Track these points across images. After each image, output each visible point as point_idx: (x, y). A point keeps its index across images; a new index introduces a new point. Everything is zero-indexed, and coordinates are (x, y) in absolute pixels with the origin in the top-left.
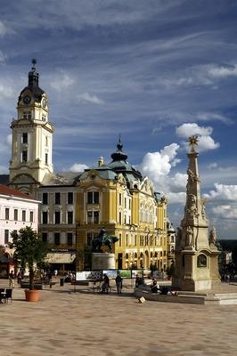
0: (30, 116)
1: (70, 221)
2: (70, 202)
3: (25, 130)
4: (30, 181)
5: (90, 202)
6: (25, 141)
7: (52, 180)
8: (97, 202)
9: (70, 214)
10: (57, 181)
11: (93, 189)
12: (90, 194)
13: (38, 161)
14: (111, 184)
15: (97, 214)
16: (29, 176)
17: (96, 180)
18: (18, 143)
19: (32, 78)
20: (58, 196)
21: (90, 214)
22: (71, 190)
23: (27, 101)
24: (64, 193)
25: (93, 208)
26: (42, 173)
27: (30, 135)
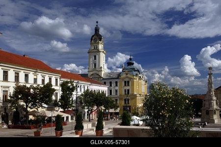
0: (97, 48)
1: (116, 94)
2: (117, 85)
3: (95, 54)
4: (98, 76)
5: (125, 85)
6: (95, 59)
7: (107, 76)
8: (128, 85)
9: (116, 91)
10: (110, 76)
11: (127, 80)
12: (125, 82)
13: (101, 67)
14: (135, 77)
15: (128, 90)
16: (98, 74)
17: (129, 76)
18: (92, 59)
19: (97, 30)
20: (111, 83)
21: (125, 91)
22: (117, 80)
23: (95, 41)
24: (113, 82)
25: (127, 88)
26: (103, 73)
27: (97, 56)
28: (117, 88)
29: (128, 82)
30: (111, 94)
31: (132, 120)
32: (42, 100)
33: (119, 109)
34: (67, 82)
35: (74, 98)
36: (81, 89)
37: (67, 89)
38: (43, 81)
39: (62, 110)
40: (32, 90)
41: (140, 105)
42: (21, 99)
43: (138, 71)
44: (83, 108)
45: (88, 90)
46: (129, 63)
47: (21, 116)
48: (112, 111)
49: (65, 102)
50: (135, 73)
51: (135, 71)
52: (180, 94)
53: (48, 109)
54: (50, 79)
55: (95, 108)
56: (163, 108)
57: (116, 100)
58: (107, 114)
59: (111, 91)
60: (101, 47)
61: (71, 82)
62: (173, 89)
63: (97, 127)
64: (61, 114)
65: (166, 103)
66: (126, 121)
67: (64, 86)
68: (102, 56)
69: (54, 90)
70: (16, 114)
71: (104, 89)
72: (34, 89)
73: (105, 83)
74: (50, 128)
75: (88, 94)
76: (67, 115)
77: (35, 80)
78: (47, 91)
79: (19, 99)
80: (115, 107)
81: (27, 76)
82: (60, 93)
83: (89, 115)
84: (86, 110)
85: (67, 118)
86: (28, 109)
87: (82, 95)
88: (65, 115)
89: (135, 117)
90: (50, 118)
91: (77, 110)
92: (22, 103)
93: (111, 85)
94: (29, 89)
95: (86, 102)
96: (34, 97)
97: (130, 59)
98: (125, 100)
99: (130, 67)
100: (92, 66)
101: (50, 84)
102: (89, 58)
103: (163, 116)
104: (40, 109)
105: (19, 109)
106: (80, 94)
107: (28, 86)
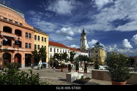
0: (83, 38)
1: (92, 56)
2: (92, 53)
4: (84, 49)
5: (96, 53)
6: (83, 42)
8: (97, 53)
9: (92, 55)
10: (89, 49)
11: (97, 50)
12: (96, 51)
13: (86, 46)
15: (97, 55)
17: (97, 49)
18: (81, 43)
19: (83, 31)
20: (90, 52)
21: (96, 55)
22: (92, 51)
23: (83, 35)
24: (91, 51)
25: (97, 54)
26: (86, 48)
27: (84, 41)
28: (92, 54)
29: (97, 51)
30: (90, 56)
31: (100, 67)
32: (63, 59)
33: (93, 62)
34: (72, 52)
35: (75, 58)
36: (77, 54)
37: (72, 55)
38: (64, 51)
39: (71, 62)
40: (60, 55)
41: (103, 61)
42: (56, 58)
43: (102, 47)
44: (79, 62)
45: (80, 55)
46: (98, 44)
47: (56, 64)
48: (90, 63)
49: (71, 59)
50: (100, 48)
51: (100, 47)
52: (124, 56)
53: (65, 62)
54: (66, 51)
55: (83, 62)
56: (115, 62)
57: (92, 59)
58: (88, 64)
59: (90, 55)
60: (85, 38)
61: (74, 52)
62: (120, 54)
63: (84, 70)
64: (70, 64)
65: (116, 61)
66: (97, 67)
67: (71, 53)
68: (86, 41)
69: (67, 55)
70: (55, 63)
71: (87, 54)
72: (61, 54)
73: (87, 52)
74: (66, 69)
75: (80, 56)
76: (72, 64)
77: (61, 51)
78: (65, 55)
79: (55, 58)
80: (92, 62)
81: (58, 50)
82: (70, 56)
83: (81, 64)
84: (80, 63)
85: (73, 65)
86: (59, 62)
87: (78, 57)
88: (71, 64)
89: (101, 66)
90: (66, 65)
91: (76, 63)
92: (56, 59)
93: (90, 53)
94: (59, 54)
95: (79, 59)
96: (60, 57)
97: (98, 42)
98: (96, 59)
99: (98, 45)
100: (82, 45)
101: (66, 53)
102: (81, 42)
103: (115, 66)
104: (63, 62)
105: (55, 62)
106: (77, 56)
107: (58, 53)
